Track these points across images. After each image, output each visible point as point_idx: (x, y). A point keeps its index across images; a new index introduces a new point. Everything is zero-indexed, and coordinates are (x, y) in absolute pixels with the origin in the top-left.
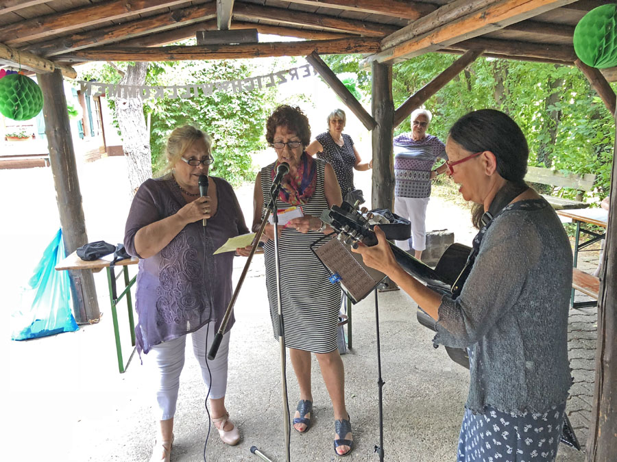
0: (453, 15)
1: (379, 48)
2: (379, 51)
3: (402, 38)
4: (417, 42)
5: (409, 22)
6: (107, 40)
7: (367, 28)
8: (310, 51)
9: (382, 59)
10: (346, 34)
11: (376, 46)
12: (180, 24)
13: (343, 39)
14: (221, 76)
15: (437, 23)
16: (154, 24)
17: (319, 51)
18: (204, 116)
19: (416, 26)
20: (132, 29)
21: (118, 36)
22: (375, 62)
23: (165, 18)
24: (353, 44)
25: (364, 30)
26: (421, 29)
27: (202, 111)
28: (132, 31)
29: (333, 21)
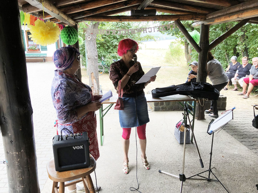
0: (252, 6)
1: (205, 18)
2: (205, 19)
3: (220, 14)
4: (229, 17)
5: (224, 8)
6: (98, 13)
7: (202, 10)
8: (176, 19)
9: (206, 23)
10: (192, 12)
11: (204, 17)
12: (126, 7)
13: (190, 14)
14: (119, 27)
15: (241, 8)
16: (116, 7)
17: (180, 19)
18: (112, 44)
19: (229, 10)
20: (108, 8)
21: (102, 11)
22: (203, 25)
23: (121, 4)
24: (194, 16)
25: (200, 11)
26: (231, 11)
27: (111, 42)
28: (108, 9)
29: (188, 7)
